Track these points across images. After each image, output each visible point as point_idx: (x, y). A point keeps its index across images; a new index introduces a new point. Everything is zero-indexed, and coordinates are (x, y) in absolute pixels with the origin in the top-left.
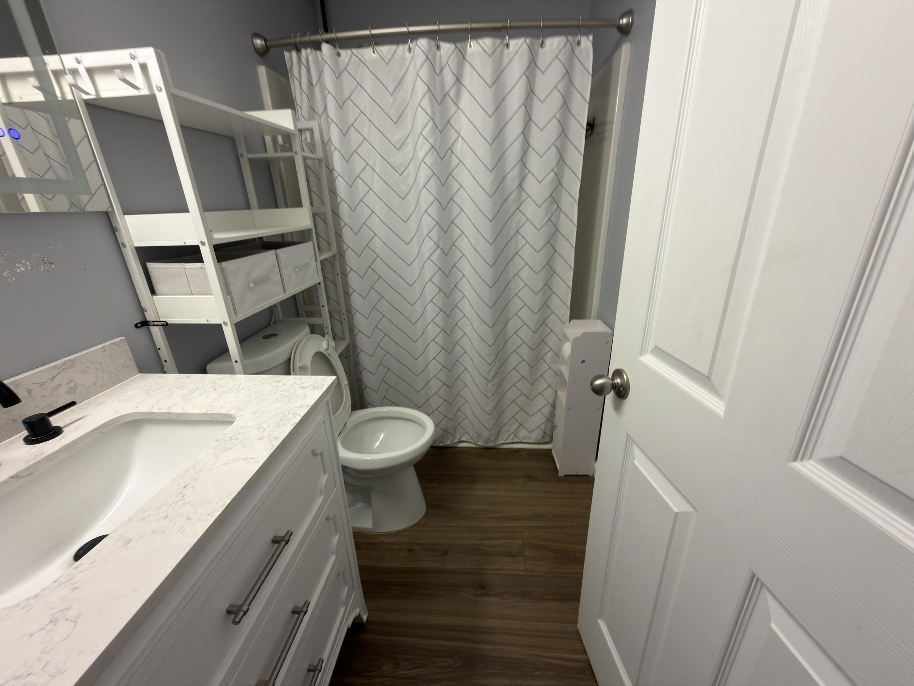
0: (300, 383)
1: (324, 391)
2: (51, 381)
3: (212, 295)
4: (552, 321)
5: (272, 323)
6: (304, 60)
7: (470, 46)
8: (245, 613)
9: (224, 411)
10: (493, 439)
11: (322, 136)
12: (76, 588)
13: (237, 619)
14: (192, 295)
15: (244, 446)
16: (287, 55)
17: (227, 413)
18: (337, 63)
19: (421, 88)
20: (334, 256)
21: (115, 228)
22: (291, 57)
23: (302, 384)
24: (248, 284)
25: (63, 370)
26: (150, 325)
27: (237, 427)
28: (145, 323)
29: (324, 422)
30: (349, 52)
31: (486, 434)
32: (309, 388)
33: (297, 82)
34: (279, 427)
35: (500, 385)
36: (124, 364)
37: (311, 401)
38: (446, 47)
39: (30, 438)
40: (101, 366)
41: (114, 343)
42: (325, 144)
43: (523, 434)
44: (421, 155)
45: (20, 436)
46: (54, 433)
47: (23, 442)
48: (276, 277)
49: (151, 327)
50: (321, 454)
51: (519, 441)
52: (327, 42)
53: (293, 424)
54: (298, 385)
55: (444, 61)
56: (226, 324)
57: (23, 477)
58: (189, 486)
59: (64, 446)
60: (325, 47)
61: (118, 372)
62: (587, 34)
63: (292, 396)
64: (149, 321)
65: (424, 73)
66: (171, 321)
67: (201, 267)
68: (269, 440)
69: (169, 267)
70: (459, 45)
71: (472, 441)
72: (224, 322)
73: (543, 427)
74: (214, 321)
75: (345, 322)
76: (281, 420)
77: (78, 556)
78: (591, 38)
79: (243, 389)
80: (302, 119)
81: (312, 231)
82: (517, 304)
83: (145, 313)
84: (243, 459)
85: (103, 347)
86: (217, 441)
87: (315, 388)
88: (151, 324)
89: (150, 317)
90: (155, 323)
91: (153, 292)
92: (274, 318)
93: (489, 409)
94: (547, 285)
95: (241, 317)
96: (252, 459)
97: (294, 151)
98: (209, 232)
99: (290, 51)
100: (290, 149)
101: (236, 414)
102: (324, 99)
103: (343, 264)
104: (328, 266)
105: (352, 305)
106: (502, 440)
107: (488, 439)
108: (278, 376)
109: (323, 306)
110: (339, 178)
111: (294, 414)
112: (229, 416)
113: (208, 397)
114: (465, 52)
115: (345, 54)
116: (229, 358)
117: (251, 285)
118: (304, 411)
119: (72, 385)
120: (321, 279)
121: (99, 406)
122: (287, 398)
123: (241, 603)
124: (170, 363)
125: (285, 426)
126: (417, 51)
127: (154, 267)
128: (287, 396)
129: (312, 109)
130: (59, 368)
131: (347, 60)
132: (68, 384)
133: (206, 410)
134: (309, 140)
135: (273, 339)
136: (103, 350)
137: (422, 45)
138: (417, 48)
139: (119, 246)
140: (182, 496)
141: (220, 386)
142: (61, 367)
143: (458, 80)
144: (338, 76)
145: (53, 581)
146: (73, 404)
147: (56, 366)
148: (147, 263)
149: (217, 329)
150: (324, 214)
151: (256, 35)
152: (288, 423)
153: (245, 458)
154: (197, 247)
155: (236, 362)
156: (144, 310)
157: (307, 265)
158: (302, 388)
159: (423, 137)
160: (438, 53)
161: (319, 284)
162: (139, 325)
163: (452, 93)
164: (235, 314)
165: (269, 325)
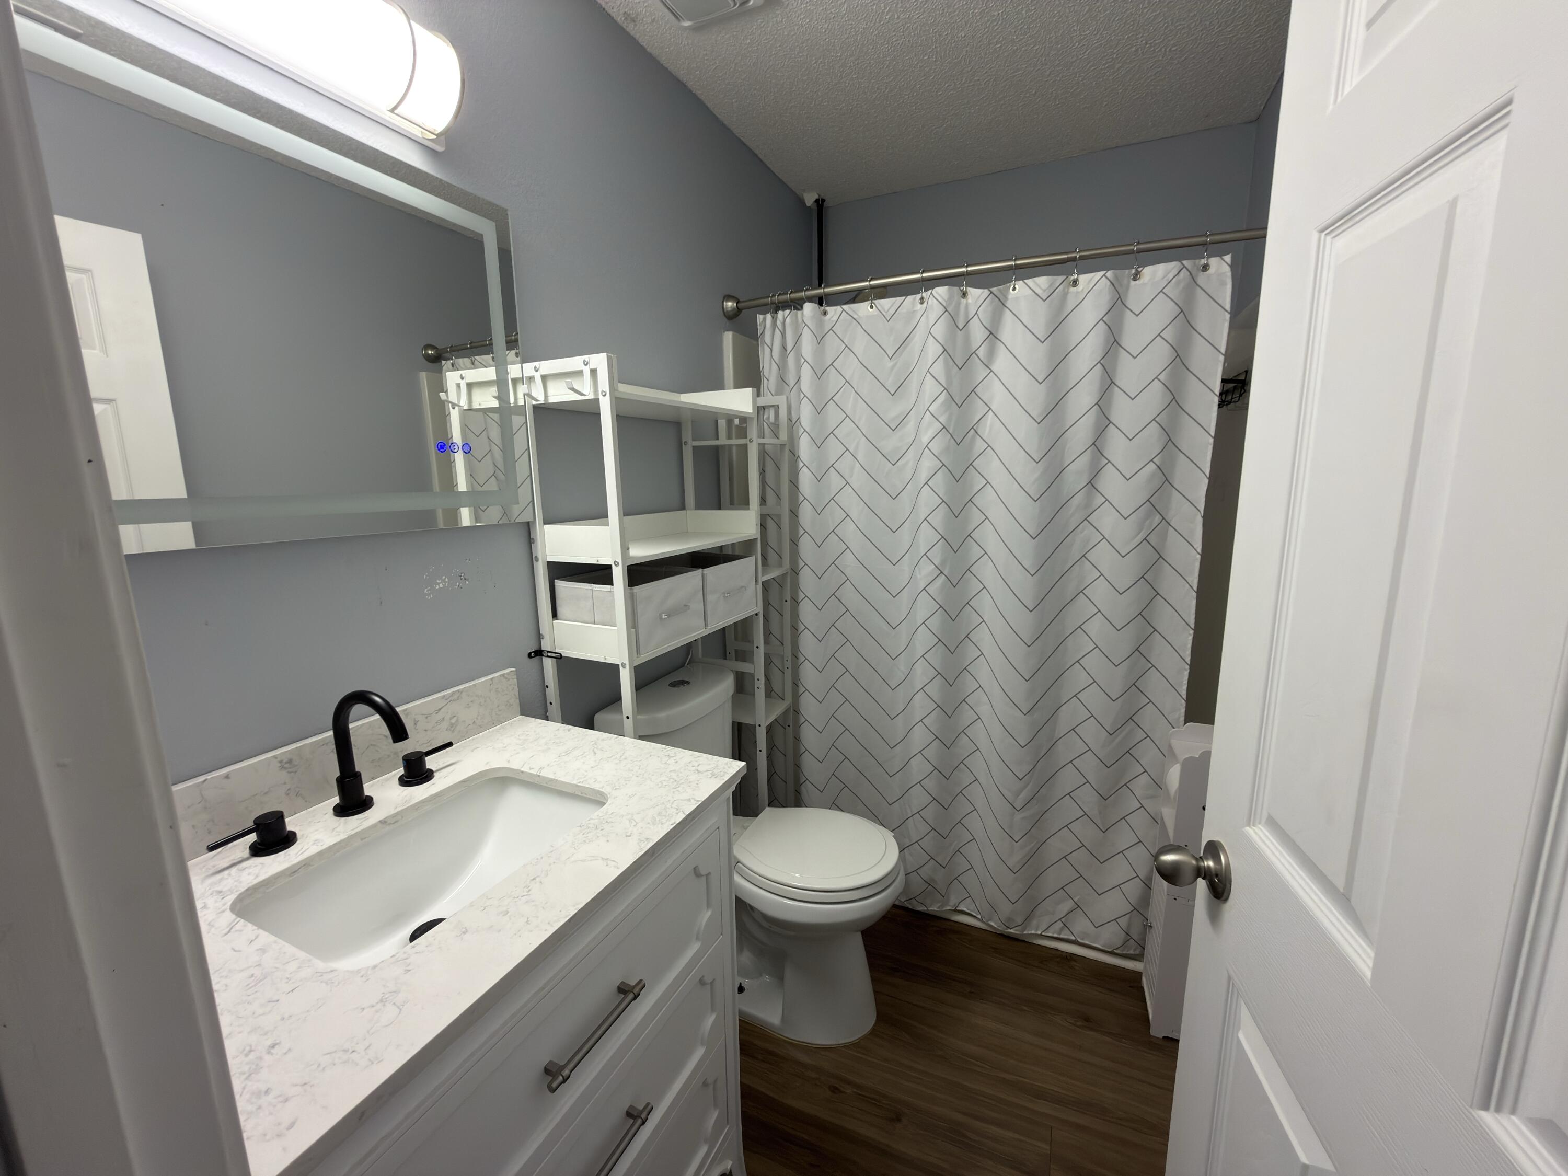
0: (697, 764)
1: (723, 782)
2: (437, 713)
3: (616, 626)
4: (1148, 717)
5: (687, 663)
6: (779, 323)
7: (1014, 289)
8: (564, 1081)
9: (597, 787)
10: (1019, 920)
11: (789, 413)
12: (410, 970)
13: (554, 1085)
14: (595, 624)
15: (608, 841)
16: (760, 317)
17: (600, 790)
18: (820, 324)
19: (933, 349)
20: (784, 576)
21: (533, 539)
22: (765, 320)
23: (698, 766)
24: (660, 615)
25: (450, 701)
26: (543, 656)
27: (607, 813)
28: (539, 653)
29: (718, 828)
30: (838, 309)
31: (1005, 909)
32: (705, 773)
33: (767, 350)
34: (654, 824)
35: (1038, 820)
36: (508, 701)
37: (703, 794)
38: (976, 294)
39: (404, 778)
40: (485, 702)
41: (503, 675)
42: (793, 424)
43: (1081, 926)
44: (925, 439)
45: (397, 773)
46: (427, 776)
47: (397, 781)
48: (697, 606)
49: (544, 658)
50: (708, 875)
51: (1073, 938)
52: (810, 299)
53: (672, 824)
54: (693, 766)
55: (972, 312)
56: (624, 666)
57: (390, 824)
58: (538, 879)
59: (431, 796)
60: (808, 307)
61: (500, 711)
62: (1220, 254)
63: (682, 781)
64: (543, 651)
65: (940, 330)
66: (568, 653)
67: (609, 590)
68: (639, 839)
69: (576, 586)
70: (994, 289)
71: (979, 917)
72: (622, 663)
73: (1123, 922)
74: (611, 660)
75: (788, 673)
76: (660, 814)
77: (414, 936)
78: (1228, 258)
79: (625, 759)
80: (767, 394)
81: (757, 543)
82: (1077, 678)
83: (541, 640)
84: (603, 859)
85: (492, 679)
86: (580, 826)
87: (714, 775)
88: (545, 655)
89: (546, 646)
90: (549, 654)
91: (555, 615)
92: (692, 656)
93: (1015, 860)
94: (1139, 651)
95: (645, 657)
96: (613, 861)
97: (749, 438)
98: (625, 549)
99: (765, 313)
100: (745, 436)
101: (609, 794)
102: (799, 368)
103: (796, 586)
104: (775, 588)
105: (800, 648)
106: (1037, 930)
107: (1009, 919)
108: (672, 748)
109: (757, 647)
110: (805, 469)
111: (677, 809)
112: (601, 794)
113: (584, 763)
114: (1006, 298)
115: (833, 312)
116: (620, 709)
117: (664, 617)
118: (690, 808)
119: (453, 721)
120: (759, 609)
121: (472, 751)
122: (675, 783)
123: (563, 1063)
124: (555, 709)
125: (662, 824)
126: (932, 301)
127: (562, 586)
128: (676, 781)
129: (782, 379)
130: (446, 699)
131: (835, 318)
132: (451, 719)
133: (579, 781)
134: (772, 419)
135: (682, 688)
136: (491, 683)
137: (940, 295)
138: (932, 299)
139: (532, 559)
140: (527, 890)
141: (602, 750)
142: (449, 698)
143: (992, 335)
144: (820, 340)
145: (391, 955)
146: (450, 744)
147: (444, 696)
148: (556, 581)
149: (614, 669)
150: (779, 516)
151: (728, 297)
152: (667, 820)
153: (606, 858)
154: (609, 567)
155: (628, 717)
156: (541, 637)
157: (743, 588)
158: (697, 772)
159: (929, 414)
160: (964, 301)
161: (757, 614)
162: (533, 654)
163: (981, 353)
164: (637, 654)
165: (683, 666)
